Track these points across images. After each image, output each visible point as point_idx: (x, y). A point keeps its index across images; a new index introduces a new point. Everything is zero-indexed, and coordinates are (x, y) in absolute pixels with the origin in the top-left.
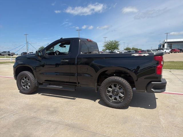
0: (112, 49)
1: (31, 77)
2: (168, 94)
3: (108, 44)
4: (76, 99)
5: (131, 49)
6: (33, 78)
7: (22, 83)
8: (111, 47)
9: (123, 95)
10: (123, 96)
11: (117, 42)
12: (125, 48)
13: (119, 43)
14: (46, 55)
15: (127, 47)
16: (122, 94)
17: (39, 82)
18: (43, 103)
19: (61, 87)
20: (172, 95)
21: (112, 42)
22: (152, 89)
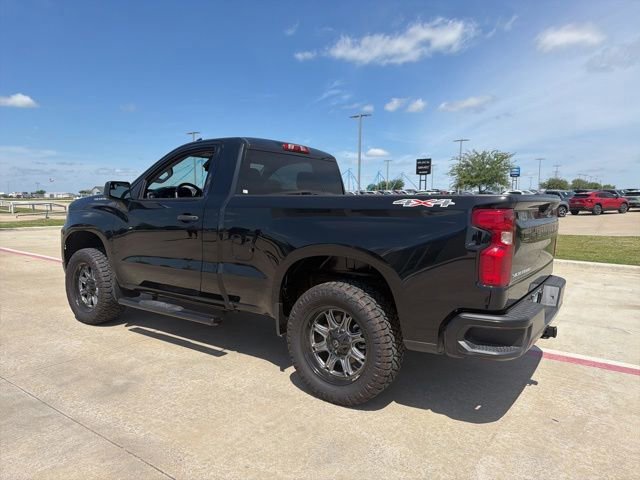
0: (483, 182)
1: (101, 270)
2: (597, 369)
3: (468, 165)
4: (226, 353)
5: (570, 183)
6: (106, 274)
7: (81, 286)
8: (477, 176)
9: (363, 357)
10: (363, 360)
11: (503, 158)
12: (545, 180)
13: (512, 159)
14: (145, 196)
15: (553, 177)
16: (360, 350)
17: (122, 286)
18: (112, 357)
19: (178, 308)
20: (609, 375)
21: (483, 158)
22: (462, 343)
